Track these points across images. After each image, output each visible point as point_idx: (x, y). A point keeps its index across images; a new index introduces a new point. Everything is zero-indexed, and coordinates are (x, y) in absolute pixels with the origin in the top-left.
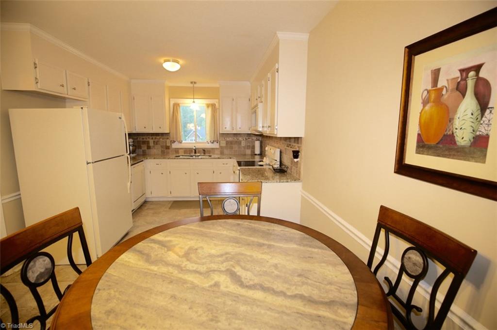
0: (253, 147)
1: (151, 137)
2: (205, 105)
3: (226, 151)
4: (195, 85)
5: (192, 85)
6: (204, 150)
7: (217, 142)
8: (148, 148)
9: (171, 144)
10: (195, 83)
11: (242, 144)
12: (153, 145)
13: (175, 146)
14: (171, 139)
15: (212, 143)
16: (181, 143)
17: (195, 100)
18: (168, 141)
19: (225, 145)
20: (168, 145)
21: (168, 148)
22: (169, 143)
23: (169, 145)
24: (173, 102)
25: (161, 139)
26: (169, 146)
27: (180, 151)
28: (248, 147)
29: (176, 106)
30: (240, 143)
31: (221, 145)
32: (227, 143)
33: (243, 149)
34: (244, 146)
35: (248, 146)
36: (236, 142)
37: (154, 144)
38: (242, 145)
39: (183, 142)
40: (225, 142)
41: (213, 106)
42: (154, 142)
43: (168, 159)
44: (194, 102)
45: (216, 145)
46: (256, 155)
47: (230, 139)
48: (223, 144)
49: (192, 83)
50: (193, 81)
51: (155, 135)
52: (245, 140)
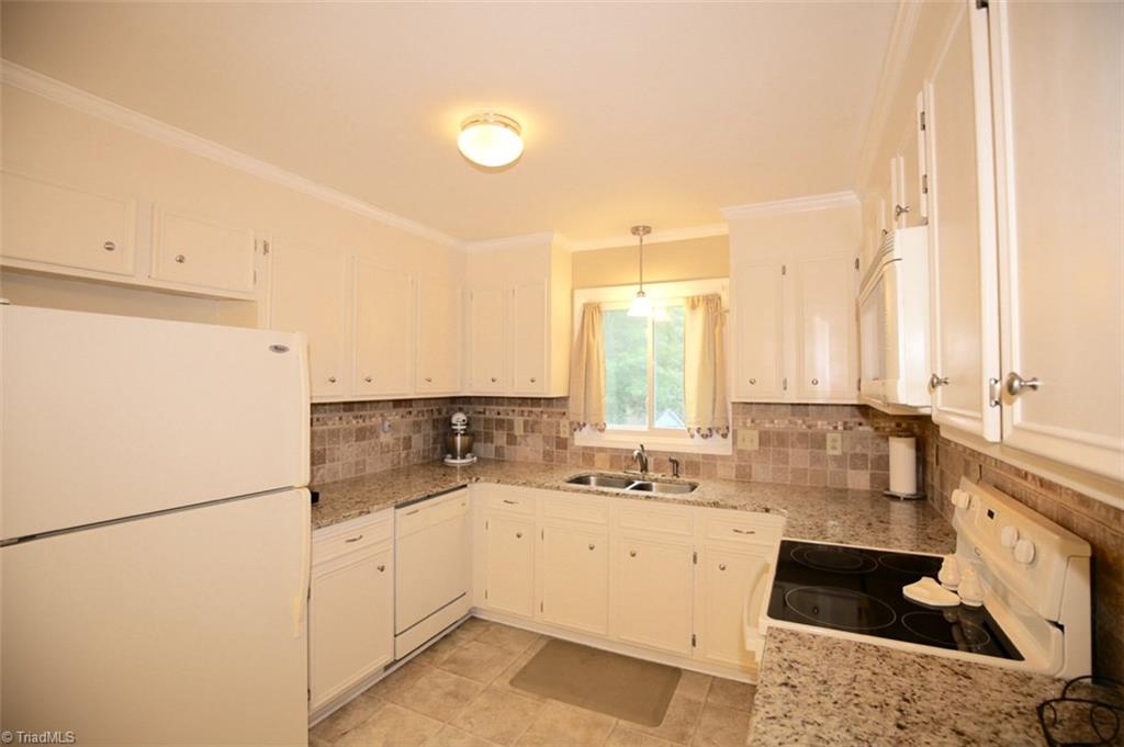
0: (883, 463)
1: (517, 409)
2: (682, 302)
3: (760, 472)
4: (647, 239)
5: (634, 241)
6: (675, 463)
7: (725, 436)
8: (509, 443)
9: (572, 434)
10: (647, 230)
11: (829, 444)
12: (522, 433)
13: (583, 439)
14: (572, 418)
15: (705, 437)
16: (602, 430)
17: (645, 288)
18: (564, 422)
19: (756, 446)
20: (562, 435)
21: (562, 444)
22: (568, 431)
23: (567, 436)
24: (583, 297)
25: (545, 416)
26: (566, 439)
27: (598, 457)
28: (857, 461)
29: (592, 310)
30: (819, 442)
31: (740, 446)
32: (765, 438)
33: (832, 467)
34: (838, 452)
35: (854, 456)
36: (804, 435)
37: (525, 431)
38: (830, 452)
39: (609, 427)
40: (755, 434)
41: (712, 303)
42: (526, 423)
43: (539, 487)
44: (641, 293)
45: (719, 447)
46: (895, 498)
47: (780, 424)
48: (750, 439)
49: (635, 230)
50: (641, 224)
51: (529, 402)
52: (840, 428)
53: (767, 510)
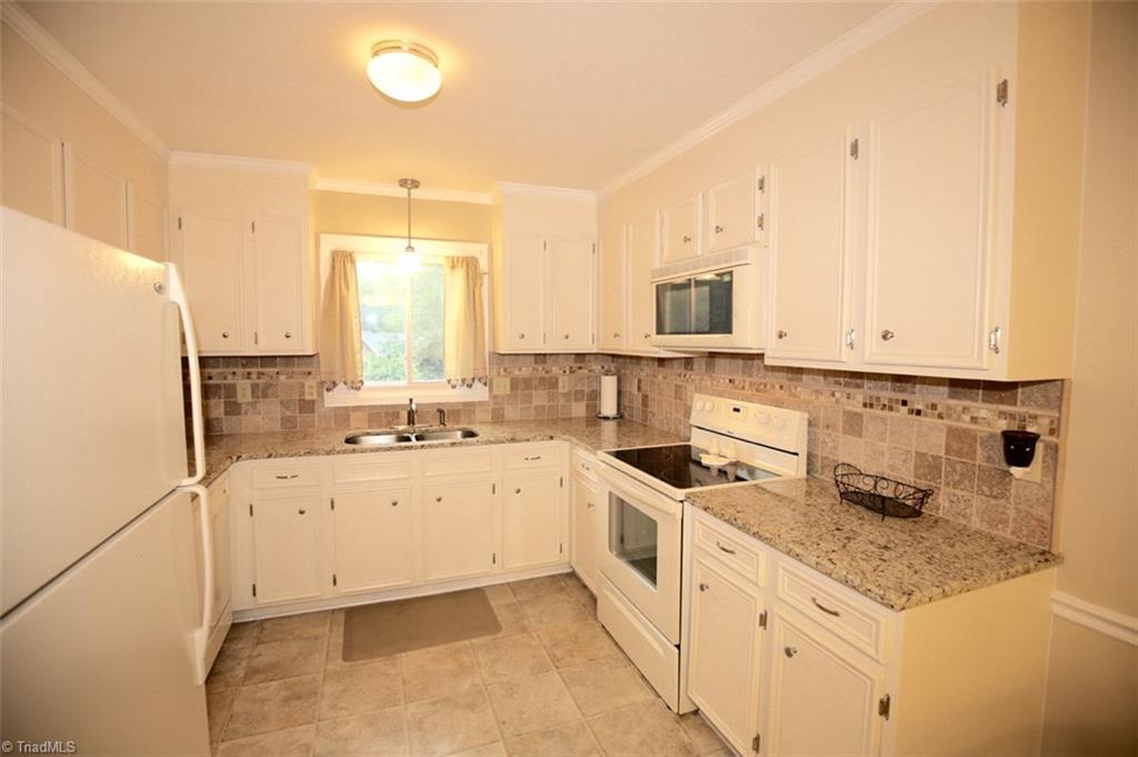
0: (595, 396)
1: (240, 371)
2: (442, 261)
3: (511, 412)
4: (415, 193)
5: (403, 192)
6: (441, 412)
7: (485, 384)
8: (227, 413)
9: (321, 395)
10: (416, 184)
11: (560, 385)
12: (249, 399)
13: (337, 399)
14: (324, 377)
15: (470, 386)
16: (358, 389)
17: (414, 243)
18: (310, 383)
19: (508, 392)
20: (307, 397)
21: (307, 406)
22: (314, 391)
23: (315, 397)
24: (330, 243)
25: (282, 377)
26: (313, 402)
27: (353, 415)
28: (578, 395)
29: (343, 260)
30: (552, 384)
31: (495, 393)
32: (515, 384)
33: (562, 401)
34: (566, 391)
35: (576, 393)
36: (543, 379)
37: (253, 397)
38: (561, 390)
39: (366, 384)
40: (508, 381)
41: (470, 263)
42: (254, 387)
43: (328, 453)
44: (410, 248)
45: (480, 393)
46: (607, 418)
47: (526, 371)
48: (503, 386)
49: (403, 183)
50: (409, 177)
51: (259, 361)
52: (568, 372)
53: (552, 438)
